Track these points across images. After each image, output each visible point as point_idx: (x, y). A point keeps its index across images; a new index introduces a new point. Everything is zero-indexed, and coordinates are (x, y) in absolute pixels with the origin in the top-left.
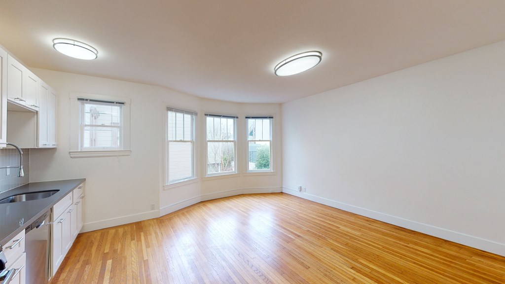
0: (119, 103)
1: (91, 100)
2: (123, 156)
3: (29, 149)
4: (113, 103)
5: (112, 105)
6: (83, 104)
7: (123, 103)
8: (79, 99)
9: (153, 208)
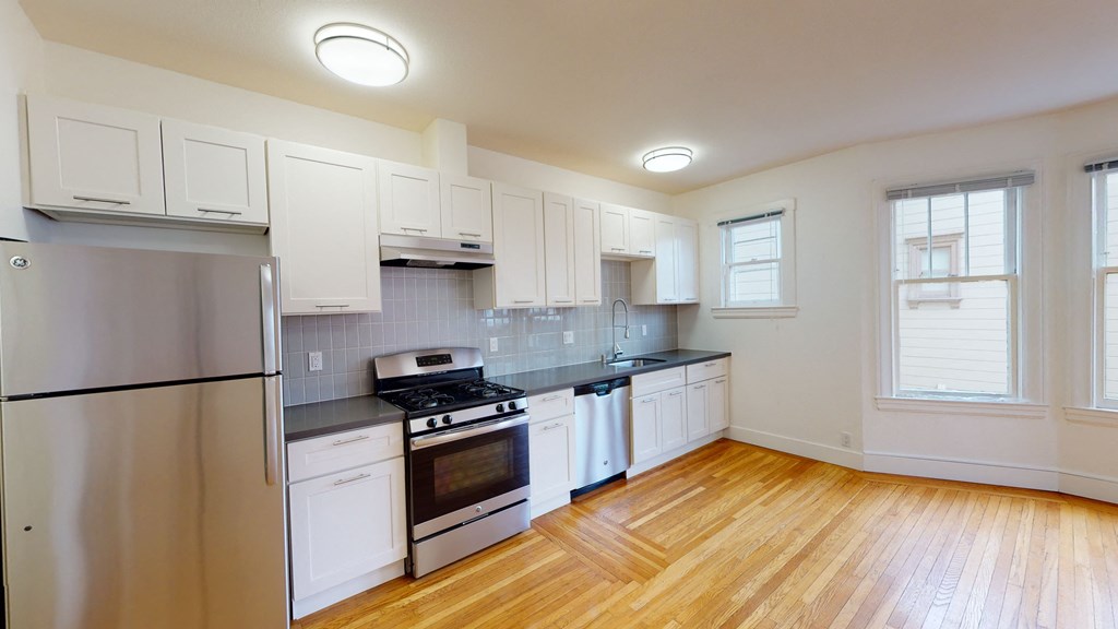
0: (773, 214)
1: (732, 222)
2: (782, 317)
3: (676, 305)
4: (763, 216)
5: (761, 222)
6: (728, 230)
7: (781, 213)
8: (719, 224)
9: (846, 442)
